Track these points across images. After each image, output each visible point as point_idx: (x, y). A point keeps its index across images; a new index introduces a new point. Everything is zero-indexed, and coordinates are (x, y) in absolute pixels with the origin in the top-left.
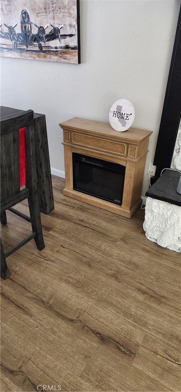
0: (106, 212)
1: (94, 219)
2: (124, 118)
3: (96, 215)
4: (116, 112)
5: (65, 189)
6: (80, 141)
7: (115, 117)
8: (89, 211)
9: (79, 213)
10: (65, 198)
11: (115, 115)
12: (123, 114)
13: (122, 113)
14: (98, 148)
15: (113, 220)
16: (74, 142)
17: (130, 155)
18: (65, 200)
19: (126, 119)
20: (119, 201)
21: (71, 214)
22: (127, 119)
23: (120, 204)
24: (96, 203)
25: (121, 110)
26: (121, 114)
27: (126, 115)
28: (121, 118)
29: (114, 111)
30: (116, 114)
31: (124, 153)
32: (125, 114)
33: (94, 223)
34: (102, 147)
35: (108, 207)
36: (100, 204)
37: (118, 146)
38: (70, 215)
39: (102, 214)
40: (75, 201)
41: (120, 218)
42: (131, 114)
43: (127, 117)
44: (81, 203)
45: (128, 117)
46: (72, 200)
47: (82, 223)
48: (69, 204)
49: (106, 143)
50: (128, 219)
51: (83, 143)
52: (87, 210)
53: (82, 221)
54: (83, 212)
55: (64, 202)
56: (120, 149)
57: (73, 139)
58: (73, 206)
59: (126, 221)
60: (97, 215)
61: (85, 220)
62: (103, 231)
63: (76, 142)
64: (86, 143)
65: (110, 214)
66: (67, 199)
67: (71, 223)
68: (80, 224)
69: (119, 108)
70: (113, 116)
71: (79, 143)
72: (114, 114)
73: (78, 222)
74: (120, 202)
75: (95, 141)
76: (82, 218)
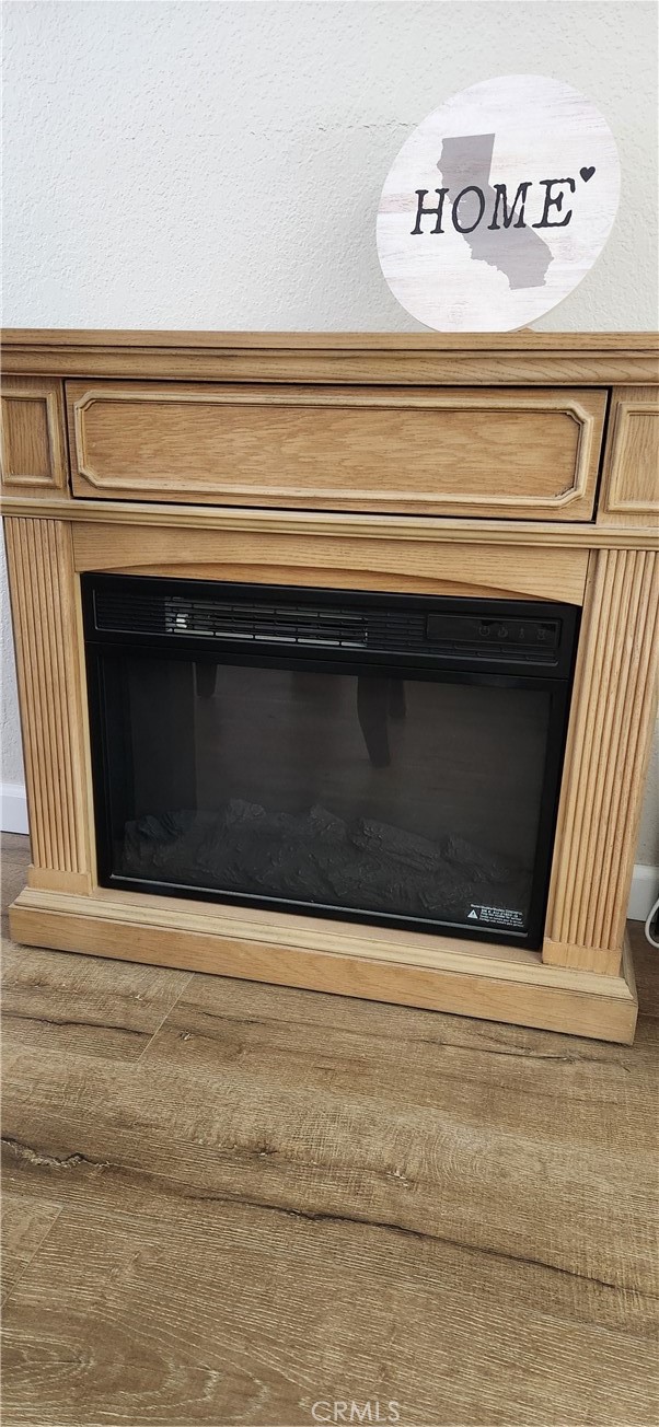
0: (422, 1023)
1: (353, 1108)
2: (521, 224)
3: (355, 1070)
4: (442, 192)
5: (28, 896)
6: (157, 453)
7: (438, 230)
8: (279, 1040)
9: (202, 1074)
10: (34, 964)
11: (429, 222)
12: (511, 193)
13: (501, 189)
14: (323, 485)
15: (518, 1086)
16: (102, 474)
17: (623, 498)
18: (37, 985)
19: (544, 223)
20: (508, 913)
21: (128, 1101)
22: (555, 215)
23: (530, 938)
24: (314, 958)
25: (484, 166)
26: (491, 196)
27: (537, 194)
28: (494, 226)
29: (421, 193)
30: (439, 212)
31: (573, 485)
32: (523, 188)
33: (378, 1148)
34: (357, 477)
35: (426, 975)
36: (351, 965)
37: (511, 432)
38: (122, 1121)
39: (395, 1045)
40: (130, 979)
41: (550, 1052)
42: (587, 173)
43: (548, 201)
44: (181, 986)
45: (558, 202)
46: (100, 976)
47: (274, 1186)
48: (85, 1010)
49: (394, 430)
50: (618, 1054)
51: (178, 471)
52: (253, 1034)
53: (261, 1153)
54: (229, 1058)
55: (36, 1005)
56: (533, 460)
57: (91, 453)
58: (120, 1021)
59: (616, 1072)
60: (359, 1062)
61: (281, 1143)
62: (506, 1226)
63: (120, 473)
64: (210, 467)
65: (461, 1038)
66: (57, 970)
67: (163, 1206)
68: (250, 1201)
69: (466, 156)
70: (417, 231)
71: (139, 475)
72: (421, 211)
73: (228, 1177)
74: (520, 924)
75: (292, 435)
76: (246, 1129)
